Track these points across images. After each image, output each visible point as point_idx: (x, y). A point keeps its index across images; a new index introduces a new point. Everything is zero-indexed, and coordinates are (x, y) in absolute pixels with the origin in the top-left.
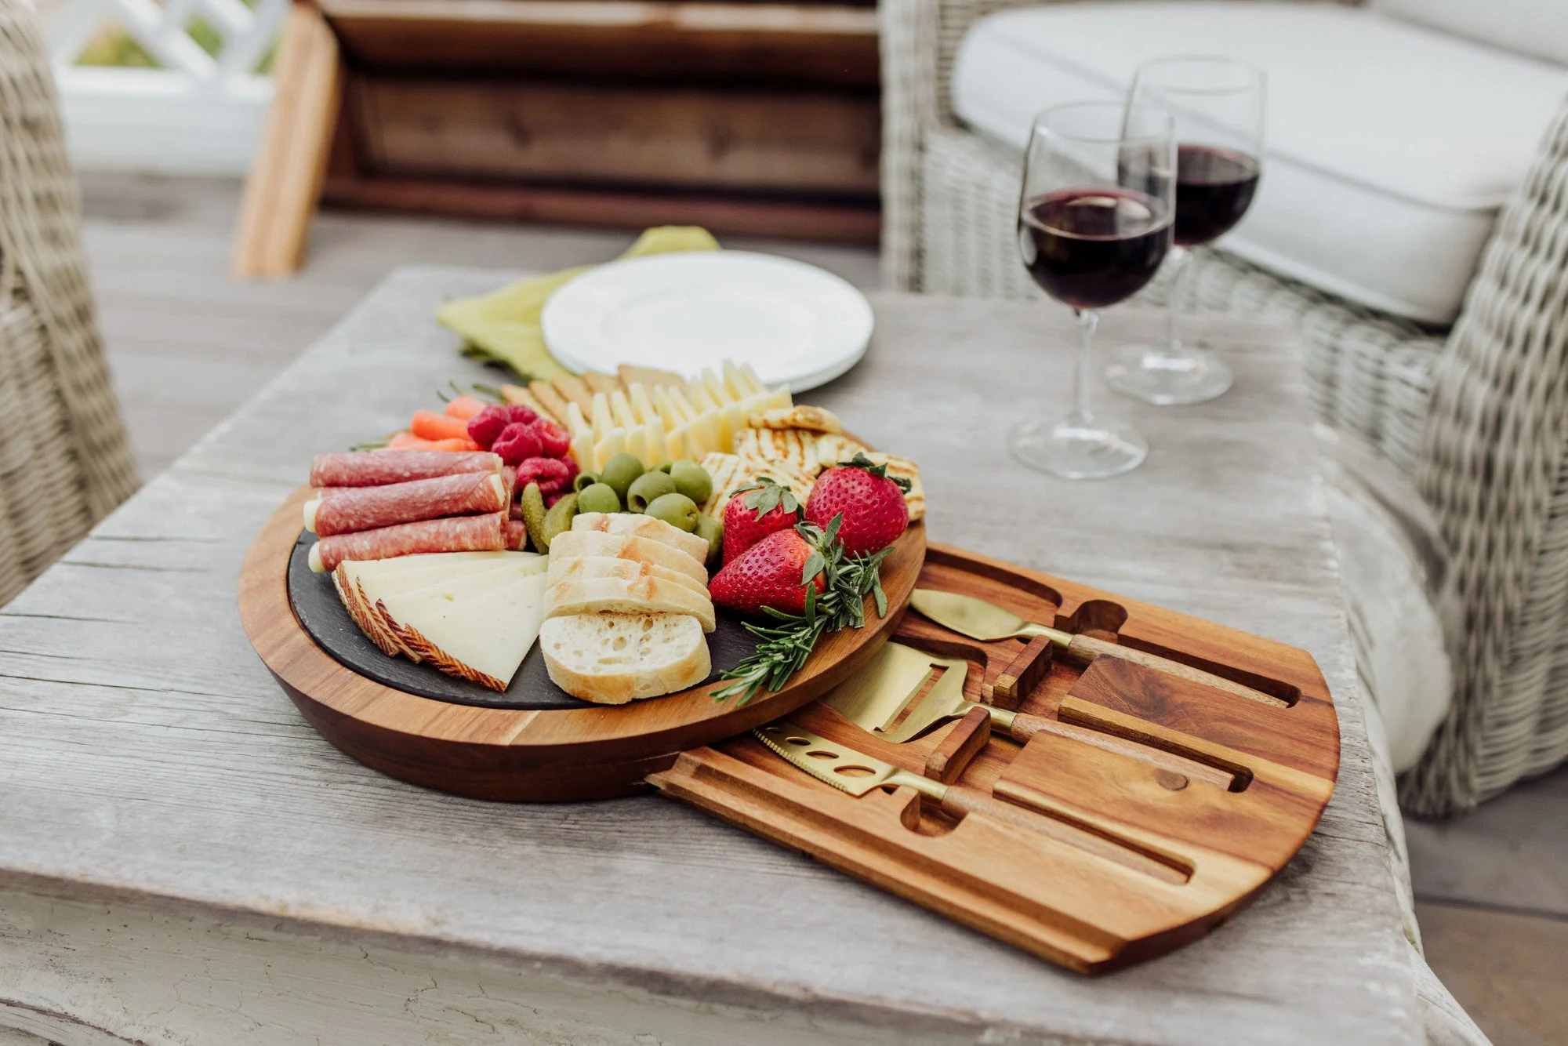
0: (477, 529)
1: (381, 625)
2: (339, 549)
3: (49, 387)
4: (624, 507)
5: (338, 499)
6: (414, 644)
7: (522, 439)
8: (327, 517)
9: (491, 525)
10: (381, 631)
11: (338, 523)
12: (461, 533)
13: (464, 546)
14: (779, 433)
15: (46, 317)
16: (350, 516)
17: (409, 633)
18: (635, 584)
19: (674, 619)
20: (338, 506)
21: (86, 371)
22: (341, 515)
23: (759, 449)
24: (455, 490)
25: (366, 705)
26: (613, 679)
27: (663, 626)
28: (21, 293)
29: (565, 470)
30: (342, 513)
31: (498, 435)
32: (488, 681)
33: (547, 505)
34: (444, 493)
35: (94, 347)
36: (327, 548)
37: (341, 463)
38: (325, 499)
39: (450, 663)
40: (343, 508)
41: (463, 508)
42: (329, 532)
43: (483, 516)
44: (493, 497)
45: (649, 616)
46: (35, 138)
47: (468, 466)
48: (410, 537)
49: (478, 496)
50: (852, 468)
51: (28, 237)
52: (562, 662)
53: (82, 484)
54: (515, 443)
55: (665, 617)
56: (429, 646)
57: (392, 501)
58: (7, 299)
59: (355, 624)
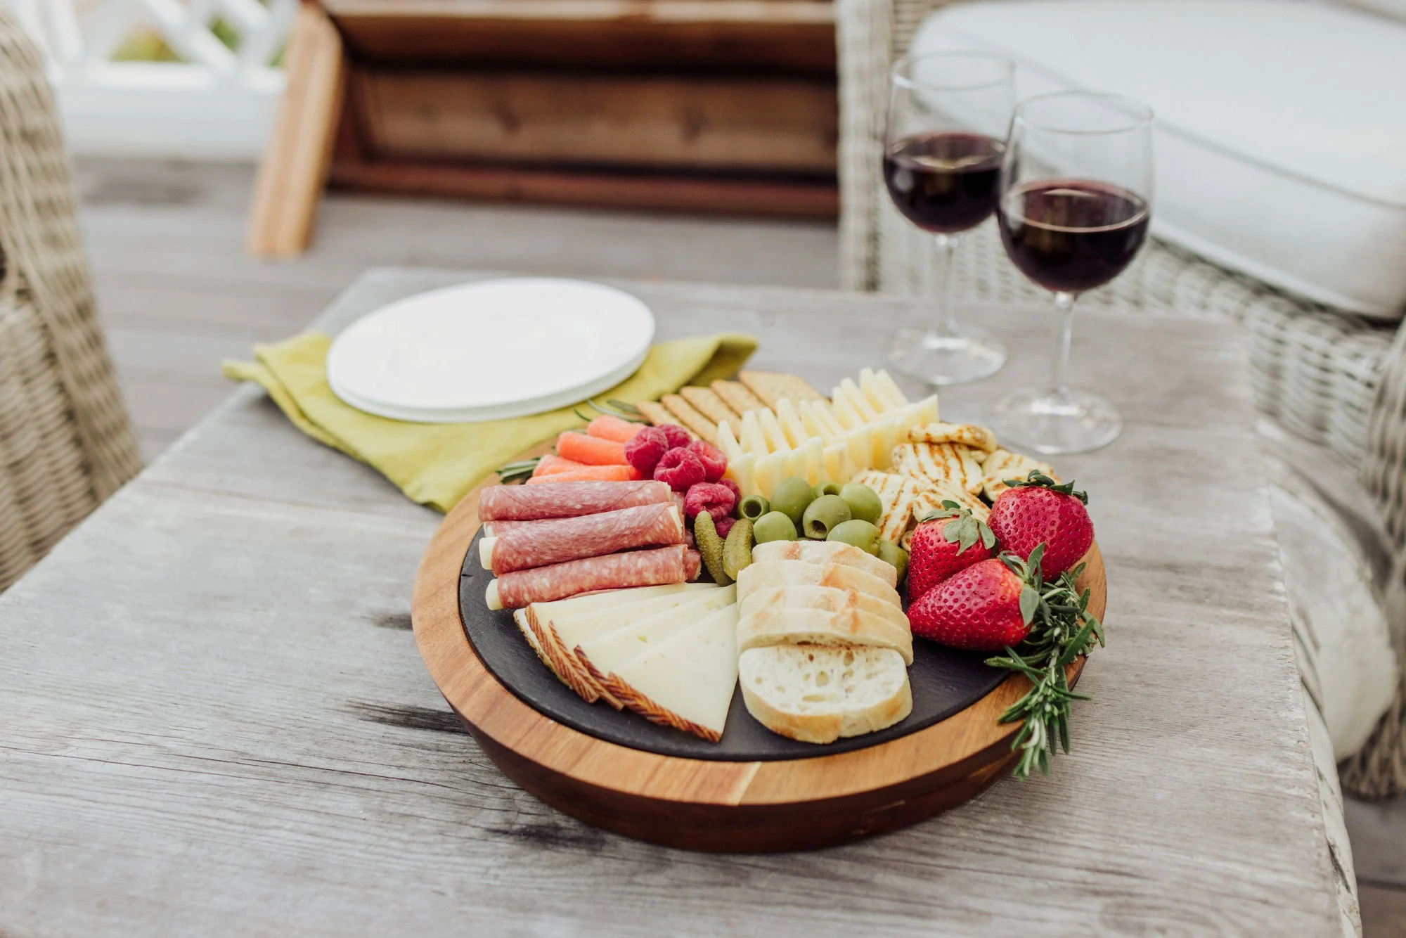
0: (659, 564)
1: (580, 672)
2: (517, 587)
3: (52, 381)
4: (801, 534)
5: (514, 535)
6: (619, 692)
7: (688, 465)
8: (504, 555)
9: (673, 559)
10: (580, 678)
11: (515, 561)
12: (643, 568)
13: (646, 581)
14: (936, 448)
15: (48, 316)
16: (527, 553)
17: (612, 681)
18: (838, 617)
19: (874, 653)
20: (515, 544)
21: (88, 364)
22: (519, 553)
23: (921, 466)
24: (635, 524)
25: (579, 759)
26: (821, 719)
27: (865, 660)
28: (24, 294)
29: (732, 495)
30: (520, 550)
31: (659, 460)
32: (702, 731)
33: (723, 535)
34: (623, 527)
35: (95, 341)
36: (505, 586)
37: (510, 497)
38: (501, 535)
39: (660, 713)
40: (520, 545)
41: (642, 542)
42: (505, 570)
43: (664, 549)
44: (674, 531)
45: (848, 649)
46: (35, 149)
47: (640, 496)
48: (591, 574)
49: (658, 529)
50: (1035, 488)
51: (30, 242)
52: (766, 699)
53: (86, 468)
54: (681, 471)
55: (865, 650)
56: (636, 695)
57: (570, 537)
58: (10, 300)
59: (548, 668)
